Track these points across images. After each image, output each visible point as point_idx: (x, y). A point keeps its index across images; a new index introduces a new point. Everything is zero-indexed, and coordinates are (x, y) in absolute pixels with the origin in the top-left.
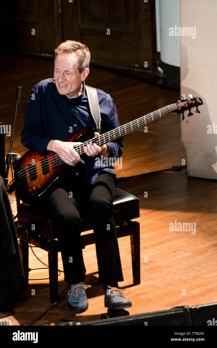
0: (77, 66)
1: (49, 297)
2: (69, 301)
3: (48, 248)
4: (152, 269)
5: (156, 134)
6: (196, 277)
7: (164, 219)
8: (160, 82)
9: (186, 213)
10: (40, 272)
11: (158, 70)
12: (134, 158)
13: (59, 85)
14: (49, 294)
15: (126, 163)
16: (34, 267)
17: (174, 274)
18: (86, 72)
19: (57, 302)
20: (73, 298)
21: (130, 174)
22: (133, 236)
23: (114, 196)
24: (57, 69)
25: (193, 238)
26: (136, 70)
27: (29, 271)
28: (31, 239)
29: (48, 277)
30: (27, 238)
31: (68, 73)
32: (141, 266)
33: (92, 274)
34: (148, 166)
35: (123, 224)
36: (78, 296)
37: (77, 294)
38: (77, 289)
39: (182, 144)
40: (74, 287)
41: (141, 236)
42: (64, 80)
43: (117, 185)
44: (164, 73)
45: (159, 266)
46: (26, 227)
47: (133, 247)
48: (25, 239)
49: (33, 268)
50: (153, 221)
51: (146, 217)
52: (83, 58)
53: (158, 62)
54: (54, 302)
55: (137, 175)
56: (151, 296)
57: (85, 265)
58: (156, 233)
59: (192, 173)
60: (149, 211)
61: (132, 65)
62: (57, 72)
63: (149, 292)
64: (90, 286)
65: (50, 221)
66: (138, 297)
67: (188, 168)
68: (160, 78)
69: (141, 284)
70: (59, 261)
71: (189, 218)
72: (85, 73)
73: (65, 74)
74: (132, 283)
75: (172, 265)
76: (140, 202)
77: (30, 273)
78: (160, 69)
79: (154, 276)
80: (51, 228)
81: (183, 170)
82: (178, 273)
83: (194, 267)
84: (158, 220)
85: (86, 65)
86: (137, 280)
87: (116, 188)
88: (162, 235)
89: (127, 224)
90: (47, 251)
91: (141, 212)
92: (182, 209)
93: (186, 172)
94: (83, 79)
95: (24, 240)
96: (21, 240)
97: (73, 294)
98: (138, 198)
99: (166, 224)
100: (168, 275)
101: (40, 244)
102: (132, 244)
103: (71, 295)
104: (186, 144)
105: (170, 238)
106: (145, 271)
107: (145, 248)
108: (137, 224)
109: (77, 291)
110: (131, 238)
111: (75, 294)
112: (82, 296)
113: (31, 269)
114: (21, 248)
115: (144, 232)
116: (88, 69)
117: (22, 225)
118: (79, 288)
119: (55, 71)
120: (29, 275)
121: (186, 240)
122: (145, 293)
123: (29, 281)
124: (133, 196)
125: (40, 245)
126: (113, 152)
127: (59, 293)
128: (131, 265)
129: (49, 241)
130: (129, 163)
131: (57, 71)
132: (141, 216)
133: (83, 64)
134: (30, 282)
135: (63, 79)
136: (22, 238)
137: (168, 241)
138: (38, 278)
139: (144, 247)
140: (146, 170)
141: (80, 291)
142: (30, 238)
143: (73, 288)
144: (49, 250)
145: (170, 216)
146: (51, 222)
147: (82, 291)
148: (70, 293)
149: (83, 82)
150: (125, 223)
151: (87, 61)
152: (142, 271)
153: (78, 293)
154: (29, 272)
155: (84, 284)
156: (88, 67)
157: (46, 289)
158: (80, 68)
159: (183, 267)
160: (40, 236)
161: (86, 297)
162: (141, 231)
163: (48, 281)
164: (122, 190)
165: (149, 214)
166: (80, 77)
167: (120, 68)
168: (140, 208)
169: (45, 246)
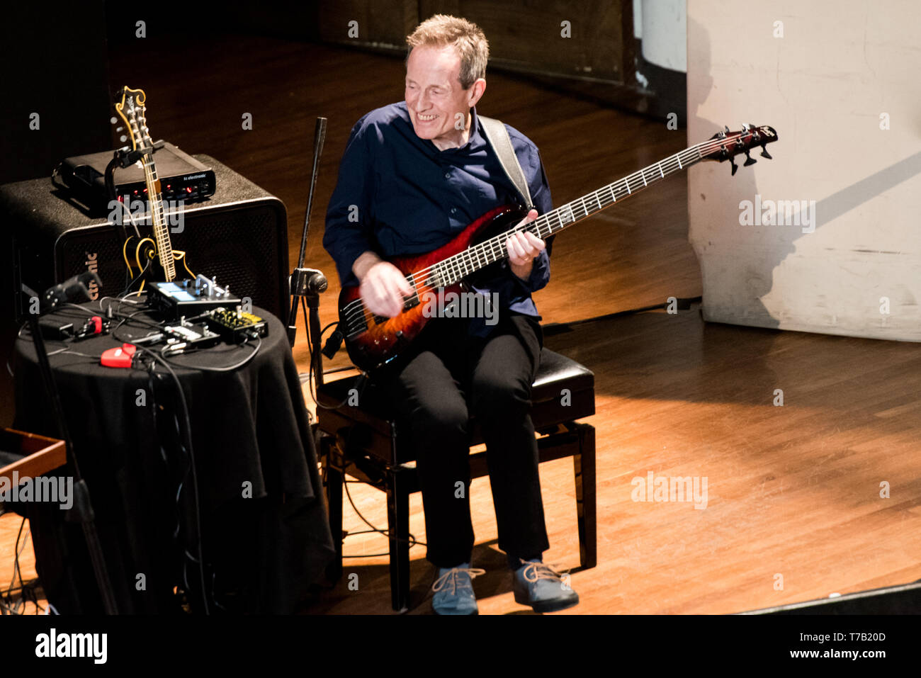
0: (457, 76)
1: (389, 596)
2: (436, 605)
3: (387, 485)
4: (623, 531)
5: (631, 224)
6: (724, 549)
7: (650, 418)
8: (642, 107)
9: (701, 405)
10: (369, 539)
11: (636, 80)
12: (583, 279)
13: (417, 118)
14: (389, 588)
15: (565, 291)
16: (355, 528)
17: (672, 543)
18: (478, 86)
19: (407, 607)
20: (443, 599)
21: (573, 315)
22: (579, 457)
23: (537, 366)
24: (411, 81)
25: (717, 461)
26: (585, 78)
27: (344, 537)
28: (347, 465)
29: (387, 550)
30: (340, 462)
31: (438, 90)
32: (599, 525)
33: (484, 546)
34: (614, 298)
35: (558, 429)
36: (456, 594)
37: (454, 588)
38: (453, 578)
39: (690, 248)
40: (445, 574)
41: (598, 457)
42: (428, 107)
43: (543, 342)
44: (649, 87)
45: (638, 526)
46: (337, 436)
47: (581, 482)
48: (336, 464)
49: (352, 530)
50: (626, 423)
51: (609, 413)
52: (472, 58)
53: (636, 61)
54: (401, 608)
55: (589, 318)
56: (621, 595)
57: (474, 523)
58: (632, 450)
59: (713, 316)
60: (616, 400)
61: (578, 69)
62: (413, 88)
63: (617, 585)
64: (483, 572)
65: (391, 422)
66: (590, 596)
67: (706, 302)
68: (640, 97)
69: (598, 566)
70: (413, 514)
71: (707, 416)
72: (475, 89)
73: (431, 92)
74: (578, 564)
75: (669, 524)
76: (595, 380)
77: (346, 540)
78: (640, 77)
79: (627, 548)
80: (394, 439)
81: (694, 308)
82: (683, 541)
83: (719, 527)
84: (636, 421)
85: (477, 73)
86: (588, 558)
87: (541, 349)
88: (646, 456)
89: (567, 430)
90: (384, 491)
91: (599, 402)
92: (692, 395)
93: (701, 312)
94: (472, 103)
95: (332, 466)
96: (325, 465)
97: (444, 590)
98: (591, 372)
99: (654, 429)
100: (660, 546)
101: (368, 475)
102: (577, 475)
103: (440, 591)
104: (699, 248)
105: (664, 461)
106: (609, 536)
107: (607, 484)
108: (590, 430)
109: (452, 582)
110: (576, 462)
111: (449, 589)
112: (464, 592)
113: (349, 533)
114: (325, 484)
115: (604, 448)
116: (482, 80)
117: (327, 433)
118: (456, 576)
119: (407, 85)
120: (343, 546)
121: (700, 466)
122: (607, 587)
123: (344, 560)
124: (579, 366)
125: (368, 479)
126: (542, 265)
127: (412, 586)
128: (576, 523)
129: (388, 468)
130: (572, 292)
131: (413, 85)
132: (599, 413)
133: (472, 70)
134: (346, 562)
135: (425, 104)
136: (328, 461)
137: (660, 469)
138: (364, 554)
139: (605, 482)
140: (611, 308)
141: (460, 582)
142: (347, 462)
143: (444, 576)
144: (388, 489)
145: (664, 411)
146: (393, 425)
147: (464, 583)
148: (437, 586)
149: (472, 109)
150: (563, 429)
151: (481, 63)
152: (601, 537)
153: (456, 588)
154: (344, 540)
155: (470, 567)
156: (484, 76)
157: (382, 579)
158: (463, 78)
159: (694, 527)
160: (368, 457)
161: (472, 596)
162: (598, 446)
163: (386, 560)
164: (555, 351)
165: (615, 407)
166: (464, 97)
167: (550, 74)
168: (596, 392)
169: (381, 480)
